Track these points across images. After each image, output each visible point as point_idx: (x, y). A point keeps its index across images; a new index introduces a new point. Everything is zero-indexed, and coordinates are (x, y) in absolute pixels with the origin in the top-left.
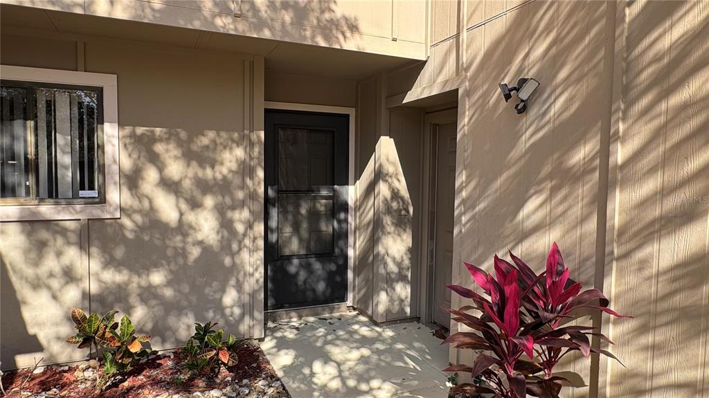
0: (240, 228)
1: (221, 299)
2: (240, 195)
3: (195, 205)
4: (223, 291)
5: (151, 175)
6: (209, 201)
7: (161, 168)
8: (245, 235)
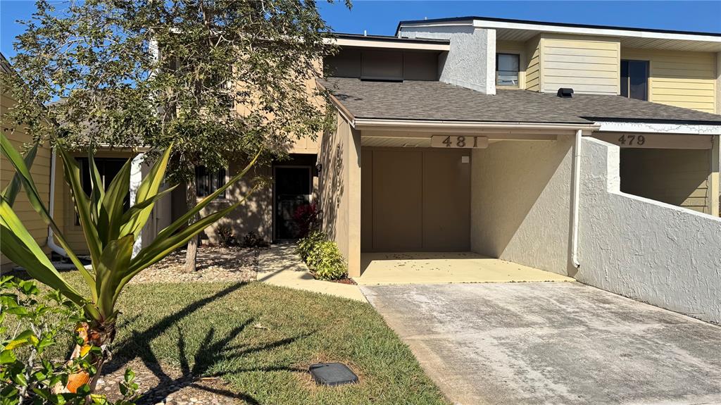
0: (264, 207)
1: (257, 230)
2: (264, 197)
3: (250, 200)
4: (258, 227)
5: (238, 191)
6: (254, 199)
7: (240, 189)
8: (265, 209)
